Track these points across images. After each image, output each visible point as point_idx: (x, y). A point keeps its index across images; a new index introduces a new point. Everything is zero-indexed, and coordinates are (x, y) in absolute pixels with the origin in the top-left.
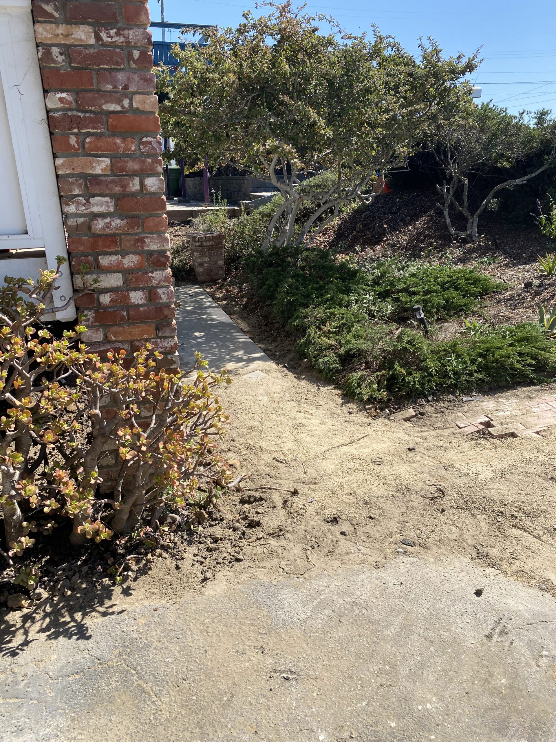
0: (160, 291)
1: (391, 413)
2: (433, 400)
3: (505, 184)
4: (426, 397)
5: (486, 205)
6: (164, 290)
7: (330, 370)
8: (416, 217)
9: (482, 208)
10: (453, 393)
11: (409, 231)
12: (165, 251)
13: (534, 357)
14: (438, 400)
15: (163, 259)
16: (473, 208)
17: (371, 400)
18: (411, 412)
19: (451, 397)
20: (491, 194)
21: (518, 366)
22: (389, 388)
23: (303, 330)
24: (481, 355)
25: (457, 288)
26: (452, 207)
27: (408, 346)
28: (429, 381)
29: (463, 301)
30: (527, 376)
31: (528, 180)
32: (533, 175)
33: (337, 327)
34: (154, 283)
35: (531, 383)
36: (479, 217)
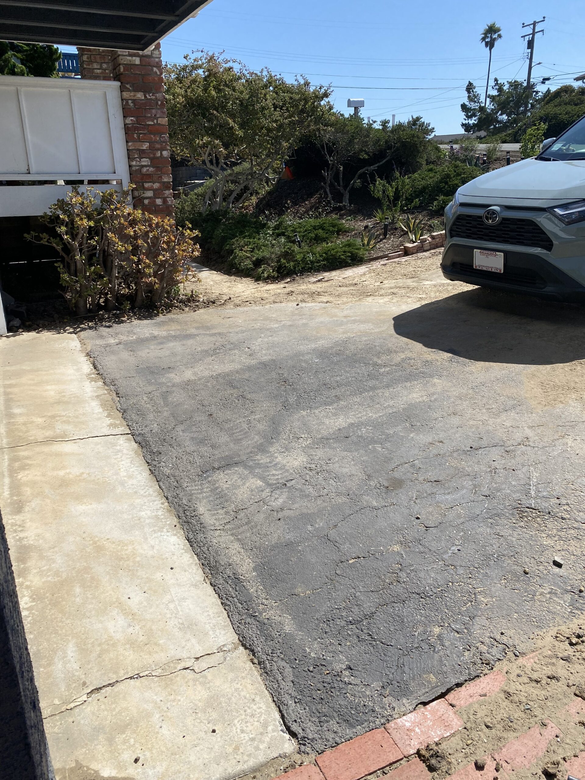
0: (168, 199)
1: (279, 282)
2: (300, 275)
3: (364, 169)
4: (296, 274)
5: (354, 183)
6: (170, 199)
7: (248, 269)
8: (310, 195)
9: (351, 186)
10: (310, 272)
11: (306, 204)
12: (170, 182)
13: (351, 253)
14: (303, 275)
15: (169, 185)
16: (345, 187)
17: (268, 278)
18: (289, 280)
19: (309, 273)
20: (356, 176)
21: (342, 257)
22: (278, 272)
23: (231, 252)
24: (325, 253)
25: (323, 229)
26: (331, 185)
27: (288, 250)
28: (298, 266)
29: (325, 235)
30: (347, 262)
31: (378, 167)
32: (381, 163)
33: (251, 248)
34: (166, 195)
35: (350, 266)
36: (349, 192)
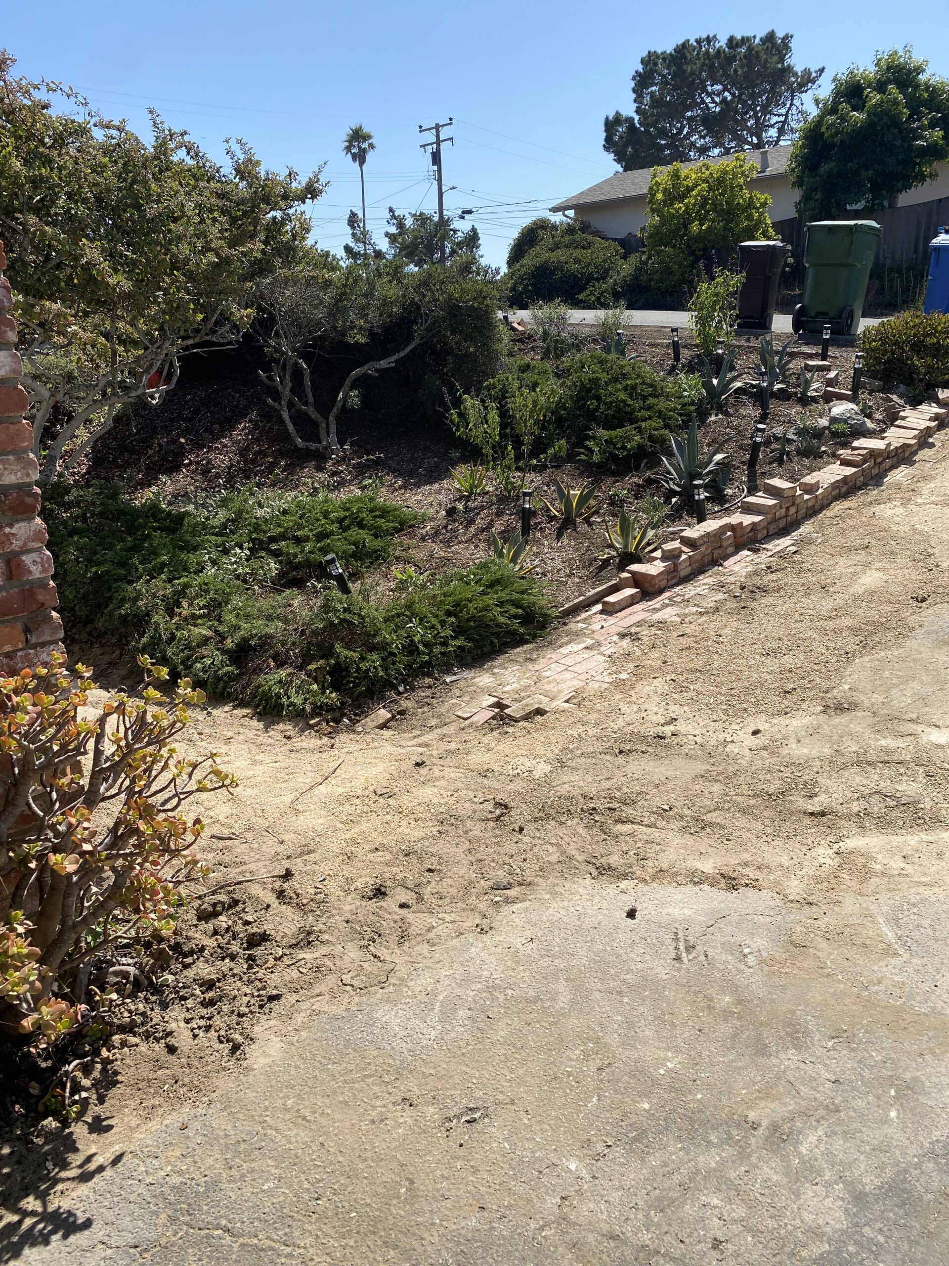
0: (27, 559)
1: (354, 722)
2: (406, 691)
3: (366, 367)
4: (394, 687)
5: (345, 399)
7: (219, 679)
8: (228, 424)
9: (339, 405)
10: (430, 675)
11: (225, 446)
13: (517, 604)
14: (413, 689)
15: (29, 500)
16: (324, 408)
17: (318, 710)
18: (383, 714)
19: (428, 680)
20: (348, 383)
21: (502, 620)
22: (336, 686)
23: (141, 621)
24: (449, 613)
25: (361, 525)
27: (348, 616)
28: (394, 663)
29: (379, 543)
30: (513, 633)
31: (396, 361)
32: (402, 354)
33: (204, 607)
34: (16, 545)
35: (521, 641)
36: (338, 419)
